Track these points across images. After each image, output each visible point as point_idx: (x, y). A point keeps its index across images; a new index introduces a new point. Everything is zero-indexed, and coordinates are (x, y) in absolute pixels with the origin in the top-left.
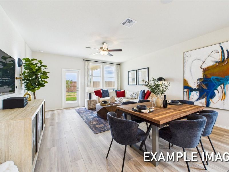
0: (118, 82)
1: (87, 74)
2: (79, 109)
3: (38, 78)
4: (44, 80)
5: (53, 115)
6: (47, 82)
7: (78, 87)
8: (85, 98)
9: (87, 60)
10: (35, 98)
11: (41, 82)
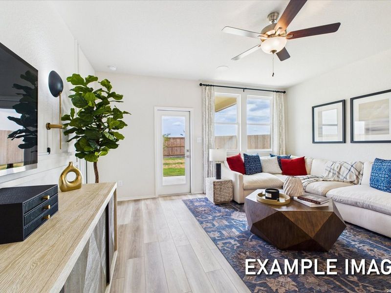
0: (280, 135)
1: (207, 118)
2: (191, 201)
3: (102, 127)
4: (115, 131)
5: (137, 214)
6: (122, 137)
7: (188, 148)
8: (203, 174)
9: (207, 85)
10: (97, 181)
11: (107, 135)
